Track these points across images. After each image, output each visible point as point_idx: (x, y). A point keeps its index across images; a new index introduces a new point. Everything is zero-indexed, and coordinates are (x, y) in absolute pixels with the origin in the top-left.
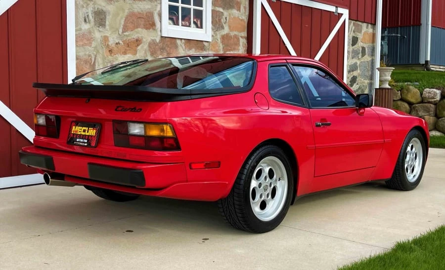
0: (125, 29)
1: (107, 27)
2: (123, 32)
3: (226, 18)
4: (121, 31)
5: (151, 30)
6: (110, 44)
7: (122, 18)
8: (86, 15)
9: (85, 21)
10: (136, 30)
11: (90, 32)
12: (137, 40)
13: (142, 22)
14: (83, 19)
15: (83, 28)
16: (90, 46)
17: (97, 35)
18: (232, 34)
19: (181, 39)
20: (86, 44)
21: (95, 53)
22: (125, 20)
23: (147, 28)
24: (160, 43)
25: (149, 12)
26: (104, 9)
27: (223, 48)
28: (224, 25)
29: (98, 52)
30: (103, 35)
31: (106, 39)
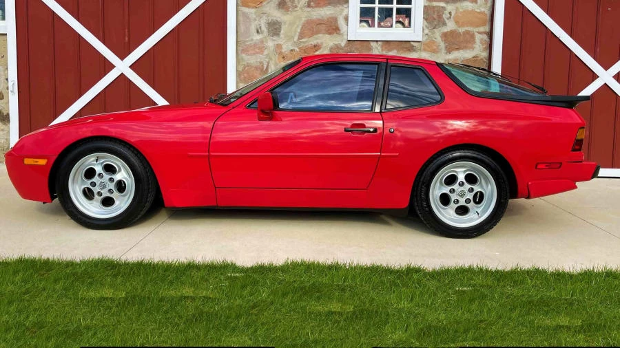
0: (301, 36)
1: (282, 36)
2: (299, 39)
3: (450, 13)
4: (296, 38)
5: (335, 34)
6: (283, 51)
7: (298, 26)
8: (258, 26)
9: (258, 32)
10: (315, 36)
11: (262, 42)
12: (315, 46)
13: (323, 27)
14: (255, 31)
15: (255, 39)
16: (262, 54)
17: (271, 44)
18: (461, 30)
19: (377, 41)
20: (257, 53)
21: (267, 60)
22: (302, 28)
23: (330, 34)
24: (345, 46)
25: (332, 18)
26: (279, 20)
27: (446, 47)
28: (447, 21)
29: (271, 59)
30: (276, 43)
31: (279, 46)
